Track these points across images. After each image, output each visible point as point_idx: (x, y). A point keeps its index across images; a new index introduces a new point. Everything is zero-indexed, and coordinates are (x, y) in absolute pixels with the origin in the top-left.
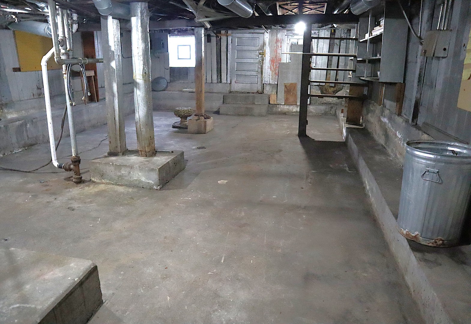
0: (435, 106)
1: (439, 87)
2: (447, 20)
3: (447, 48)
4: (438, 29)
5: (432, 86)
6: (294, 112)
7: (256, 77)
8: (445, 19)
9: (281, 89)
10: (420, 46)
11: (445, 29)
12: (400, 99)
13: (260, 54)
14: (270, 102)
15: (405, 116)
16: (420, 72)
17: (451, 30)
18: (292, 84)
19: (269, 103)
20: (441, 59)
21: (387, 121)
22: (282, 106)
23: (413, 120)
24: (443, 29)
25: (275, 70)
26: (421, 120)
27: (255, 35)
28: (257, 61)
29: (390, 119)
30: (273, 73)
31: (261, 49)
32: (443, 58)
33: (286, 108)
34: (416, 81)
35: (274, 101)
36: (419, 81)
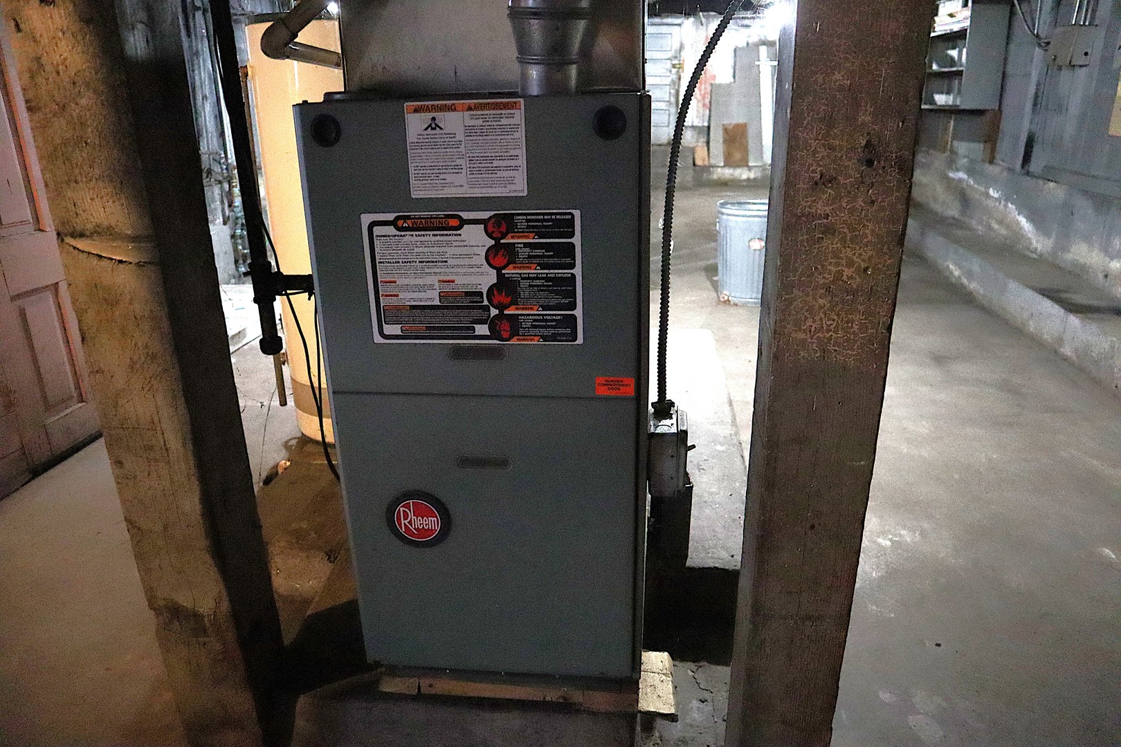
0: (1067, 137)
1: (1074, 109)
2: (1090, 10)
3: (1090, 52)
4: (1073, 23)
5: (1060, 108)
6: (744, 180)
7: (665, 113)
8: (1087, 11)
9: (717, 136)
10: (1037, 49)
11: (1087, 24)
12: (991, 139)
13: (674, 66)
14: (696, 162)
15: (1001, 163)
16: (1037, 89)
17: (1097, 25)
18: (737, 126)
19: (694, 165)
20: (1076, 68)
21: (965, 177)
22: (719, 169)
23: (1023, 166)
24: (1084, 23)
25: (704, 98)
26: (1036, 165)
27: (664, 29)
28: (668, 81)
29: (970, 171)
30: (700, 104)
31: (676, 57)
32: (1081, 66)
33: (727, 173)
34: (1029, 105)
35: (704, 160)
36: (1035, 104)
